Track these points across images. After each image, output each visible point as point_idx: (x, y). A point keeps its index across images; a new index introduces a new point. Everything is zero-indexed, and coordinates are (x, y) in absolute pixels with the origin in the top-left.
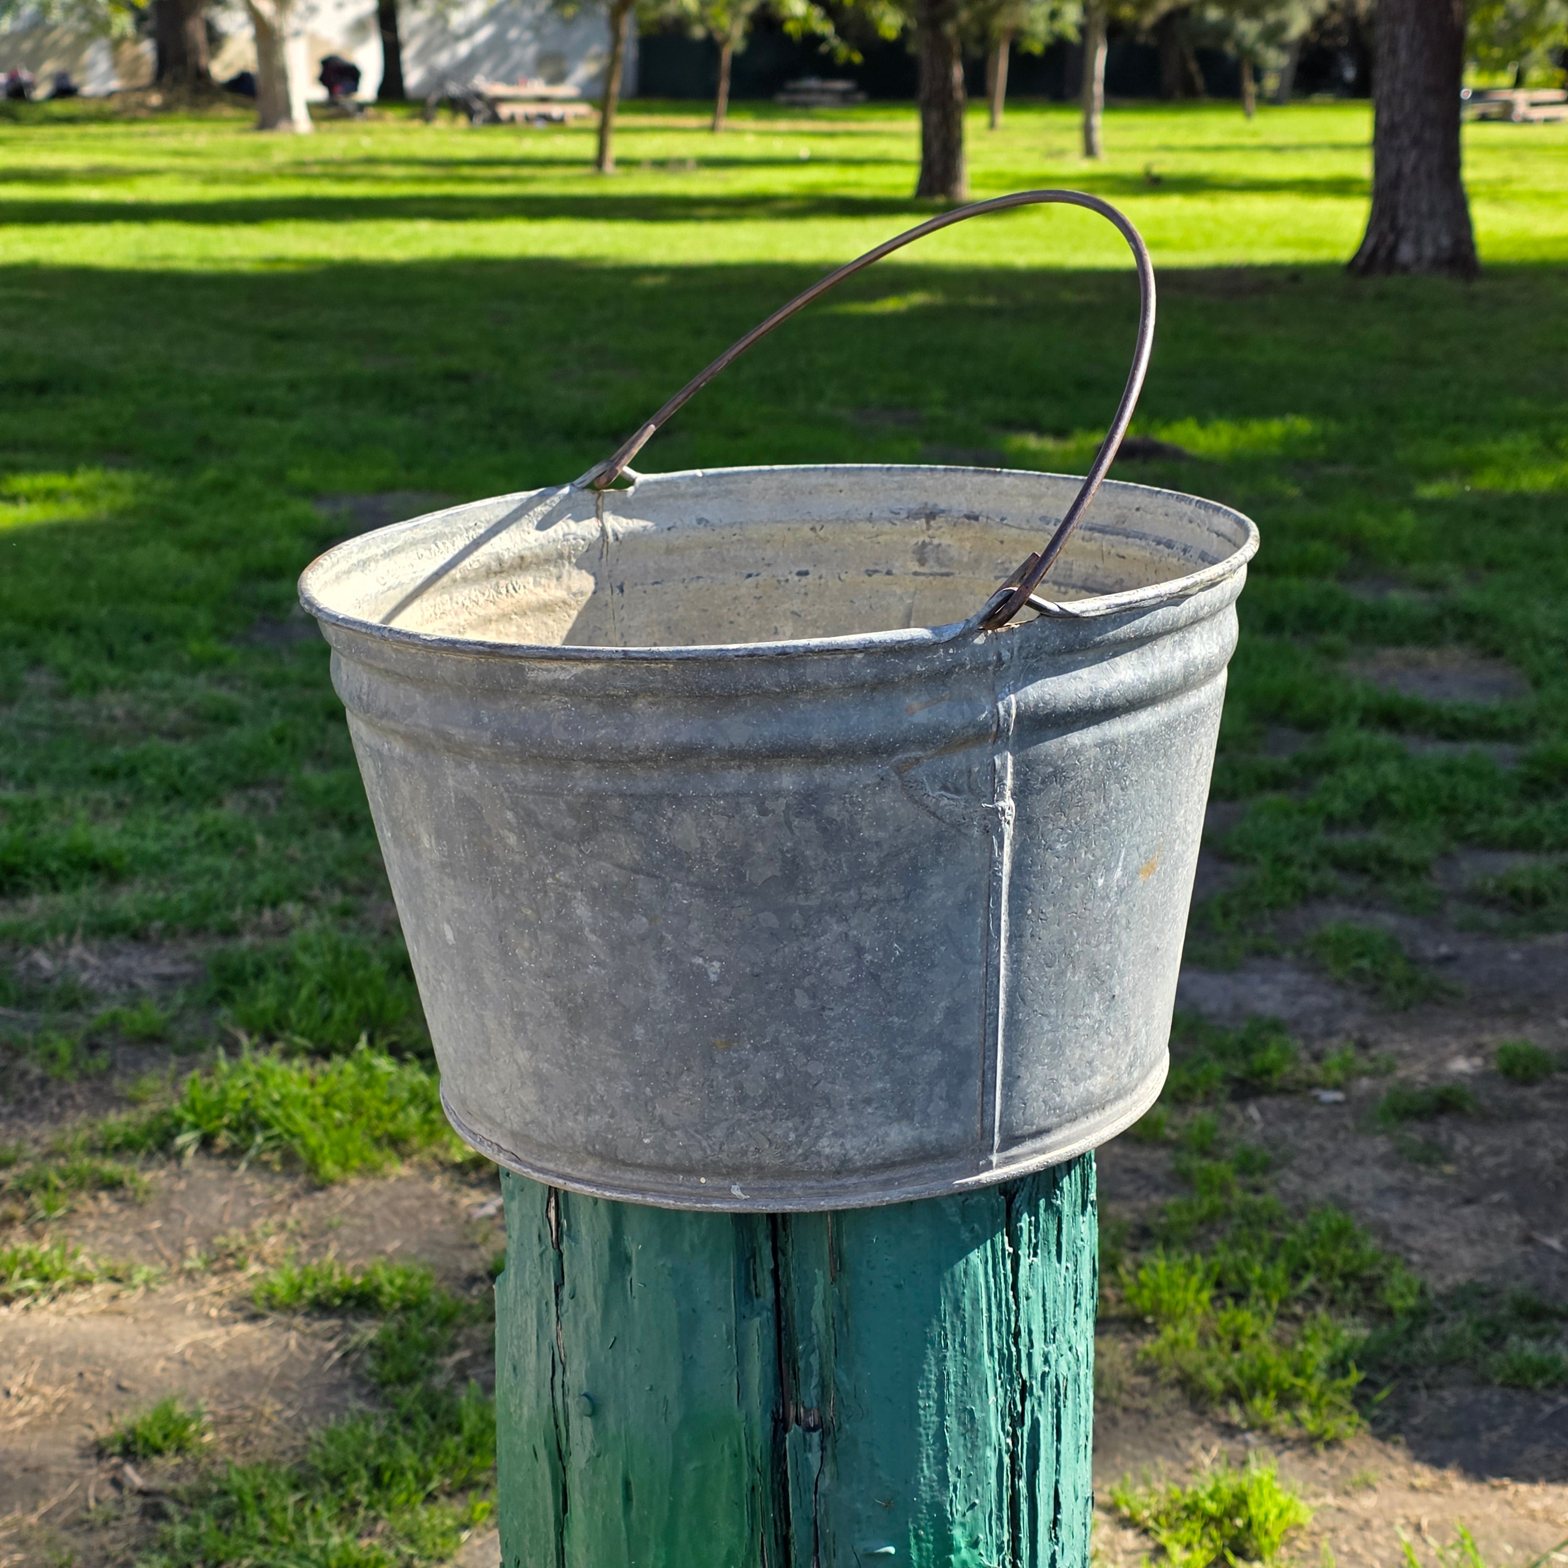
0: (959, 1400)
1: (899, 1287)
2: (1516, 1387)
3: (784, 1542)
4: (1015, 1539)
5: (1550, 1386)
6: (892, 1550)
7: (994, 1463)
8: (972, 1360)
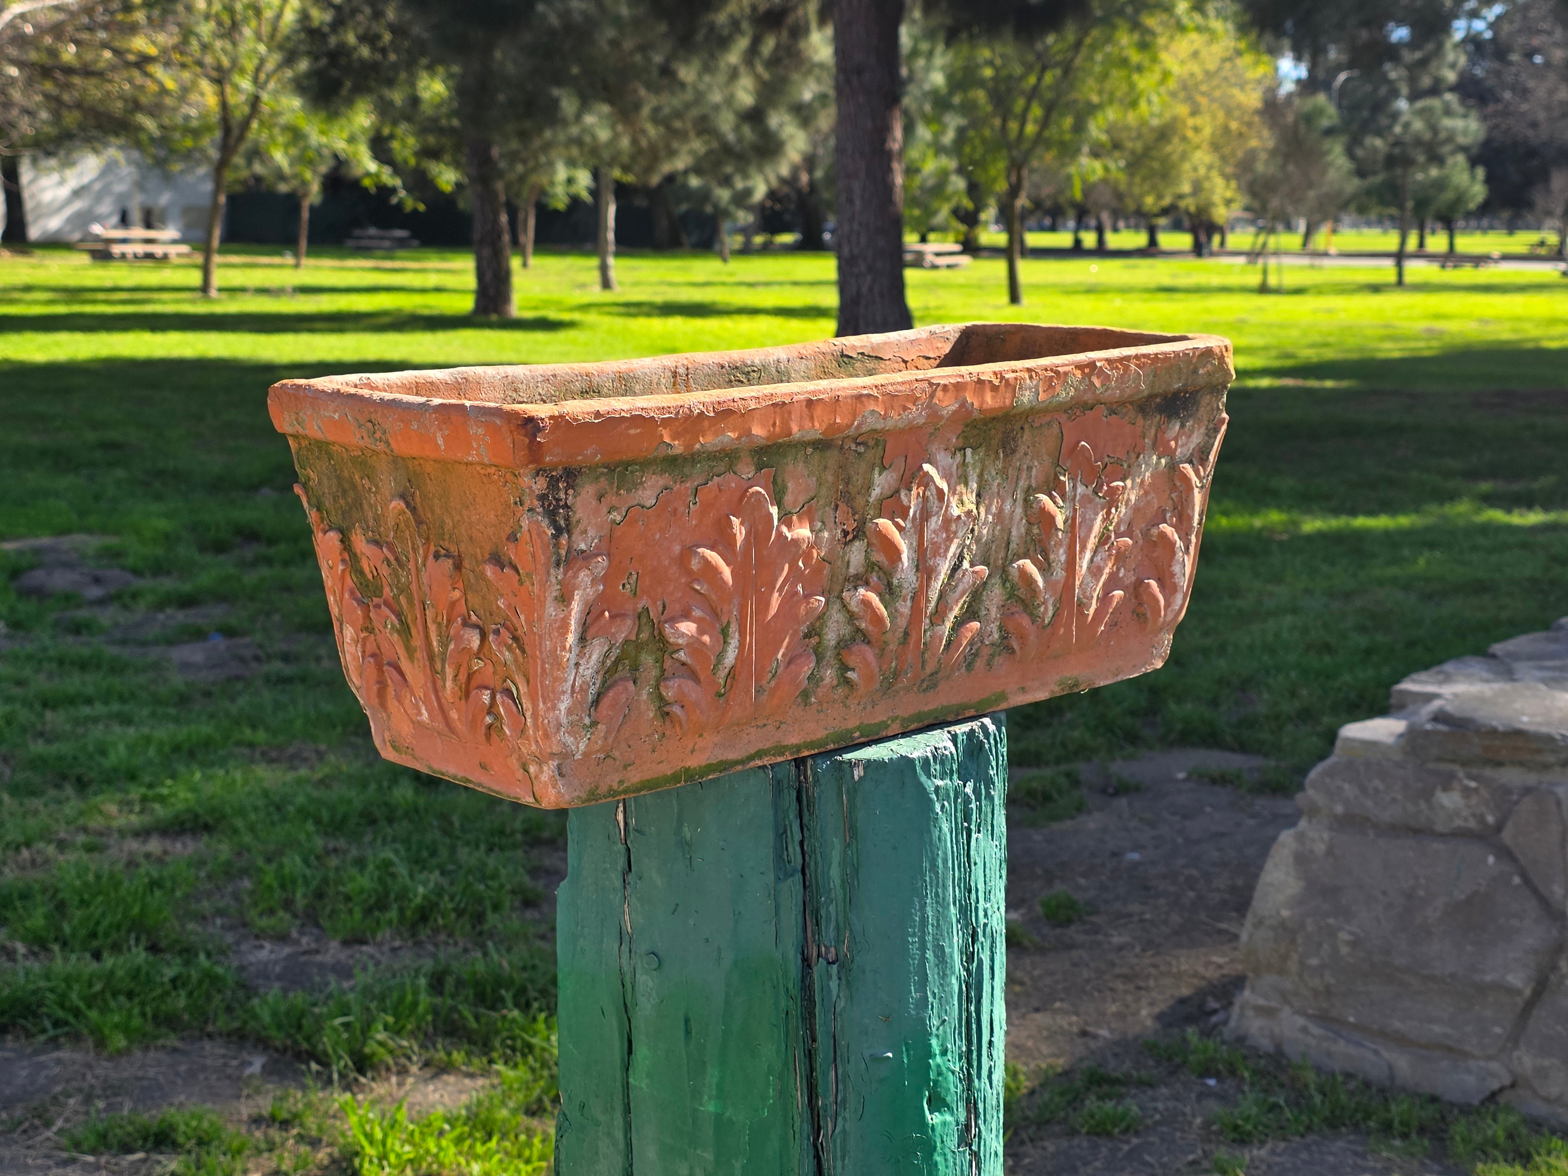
0: (936, 939)
1: (895, 848)
2: (1098, 1134)
3: (810, 1055)
4: (969, 1051)
5: (1126, 1131)
6: (890, 1055)
7: (956, 988)
8: (943, 907)
